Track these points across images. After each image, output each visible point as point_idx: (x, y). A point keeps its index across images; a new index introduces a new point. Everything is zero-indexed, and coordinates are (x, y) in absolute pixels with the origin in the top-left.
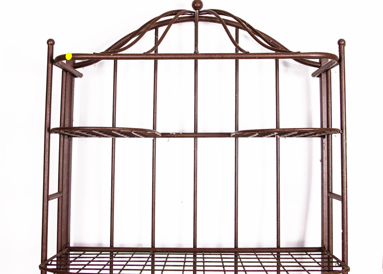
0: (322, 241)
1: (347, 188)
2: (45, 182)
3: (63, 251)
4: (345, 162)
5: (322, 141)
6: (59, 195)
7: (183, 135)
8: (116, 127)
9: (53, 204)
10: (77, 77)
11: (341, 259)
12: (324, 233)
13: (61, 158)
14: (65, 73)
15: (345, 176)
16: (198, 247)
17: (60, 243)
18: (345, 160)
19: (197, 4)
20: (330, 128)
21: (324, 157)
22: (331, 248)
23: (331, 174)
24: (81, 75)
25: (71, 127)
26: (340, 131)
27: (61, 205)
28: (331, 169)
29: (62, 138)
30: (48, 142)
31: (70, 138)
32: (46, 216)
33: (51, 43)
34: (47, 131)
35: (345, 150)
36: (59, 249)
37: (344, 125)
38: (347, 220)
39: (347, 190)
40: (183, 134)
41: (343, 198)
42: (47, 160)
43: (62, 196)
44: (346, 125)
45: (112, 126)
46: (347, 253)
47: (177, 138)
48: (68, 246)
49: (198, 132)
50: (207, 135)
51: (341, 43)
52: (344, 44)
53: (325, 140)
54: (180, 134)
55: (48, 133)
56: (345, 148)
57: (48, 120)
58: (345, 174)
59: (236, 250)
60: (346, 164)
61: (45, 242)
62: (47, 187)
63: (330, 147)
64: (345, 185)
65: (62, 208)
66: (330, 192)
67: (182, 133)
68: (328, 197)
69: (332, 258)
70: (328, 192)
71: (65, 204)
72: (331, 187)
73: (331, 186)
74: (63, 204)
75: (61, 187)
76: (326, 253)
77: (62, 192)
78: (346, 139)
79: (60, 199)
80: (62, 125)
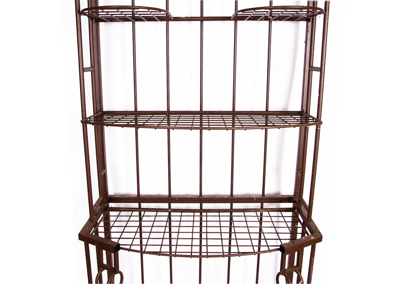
0: (301, 107)
1: (325, 60)
2: (80, 56)
3: (98, 114)
4: (326, 39)
5: (307, 25)
6: (92, 69)
7: (191, 19)
8: (135, 5)
9: (88, 76)
11: (316, 117)
12: (304, 101)
13: (91, 39)
15: (325, 50)
16: (204, 110)
17: (95, 108)
18: (326, 36)
20: (316, 6)
21: (308, 39)
22: (309, 111)
23: (312, 52)
25: (97, 6)
26: (324, 12)
27: (94, 77)
28: (313, 48)
29: (91, 22)
30: (79, 23)
31: (97, 23)
32: (83, 84)
34: (77, 13)
35: (326, 28)
36: (95, 112)
37: (328, 6)
38: (323, 87)
39: (325, 62)
41: (321, 70)
42: (80, 38)
43: (94, 71)
44: (330, 7)
45: (131, 5)
46: (321, 112)
47: (186, 22)
48: (102, 110)
49: (204, 16)
50: (211, 19)
53: (310, 24)
54: (188, 17)
55: (79, 15)
56: (326, 27)
57: (78, 3)
58: (325, 48)
59: (234, 113)
60: (326, 40)
61: (83, 104)
62: (81, 60)
63: (314, 28)
64: (324, 58)
65: (95, 80)
66: (311, 66)
67: (190, 17)
68: (309, 71)
69: (309, 117)
70: (310, 66)
71: (97, 78)
72: (312, 63)
73: (312, 61)
74: (96, 78)
75: (93, 63)
76: (304, 114)
77: (94, 67)
78: (328, 19)
79: (93, 73)
80: (89, 6)
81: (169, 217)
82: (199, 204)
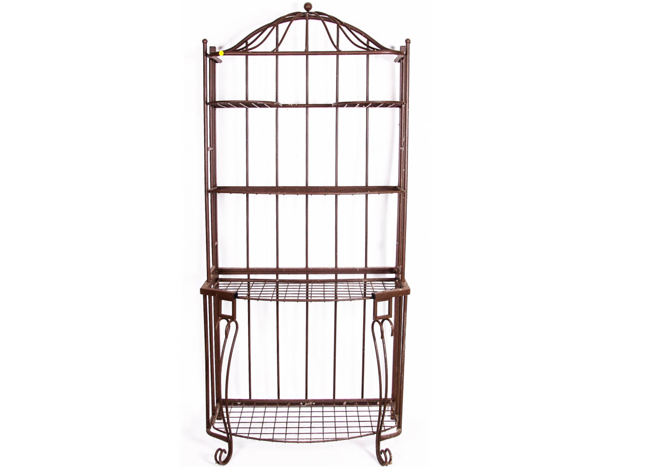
0: (399, 183)
5: (401, 111)
10: (217, 63)
14: (211, 61)
19: (308, 6)
24: (221, 61)
33: (205, 42)
36: (212, 187)
40: (298, 105)
45: (246, 100)
47: (293, 108)
49: (309, 104)
50: (315, 106)
51: (408, 41)
52: (410, 43)
53: (403, 110)
54: (295, 105)
55: (206, 105)
59: (336, 188)
81: (277, 286)
82: (305, 275)
